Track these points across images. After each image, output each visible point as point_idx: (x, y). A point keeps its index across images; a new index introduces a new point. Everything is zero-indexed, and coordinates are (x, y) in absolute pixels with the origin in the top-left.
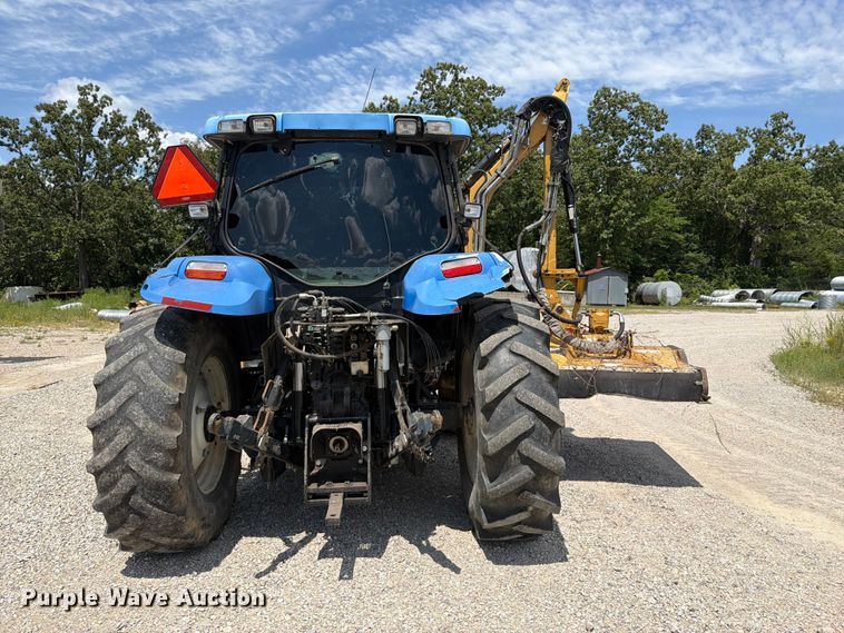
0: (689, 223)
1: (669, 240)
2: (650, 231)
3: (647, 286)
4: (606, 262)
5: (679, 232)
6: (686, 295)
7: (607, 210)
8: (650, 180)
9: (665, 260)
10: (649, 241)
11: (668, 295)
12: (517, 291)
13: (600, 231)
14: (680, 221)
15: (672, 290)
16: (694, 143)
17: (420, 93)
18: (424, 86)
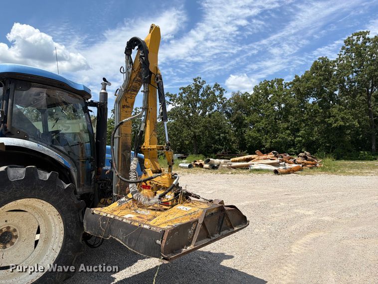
18: (347, 47)
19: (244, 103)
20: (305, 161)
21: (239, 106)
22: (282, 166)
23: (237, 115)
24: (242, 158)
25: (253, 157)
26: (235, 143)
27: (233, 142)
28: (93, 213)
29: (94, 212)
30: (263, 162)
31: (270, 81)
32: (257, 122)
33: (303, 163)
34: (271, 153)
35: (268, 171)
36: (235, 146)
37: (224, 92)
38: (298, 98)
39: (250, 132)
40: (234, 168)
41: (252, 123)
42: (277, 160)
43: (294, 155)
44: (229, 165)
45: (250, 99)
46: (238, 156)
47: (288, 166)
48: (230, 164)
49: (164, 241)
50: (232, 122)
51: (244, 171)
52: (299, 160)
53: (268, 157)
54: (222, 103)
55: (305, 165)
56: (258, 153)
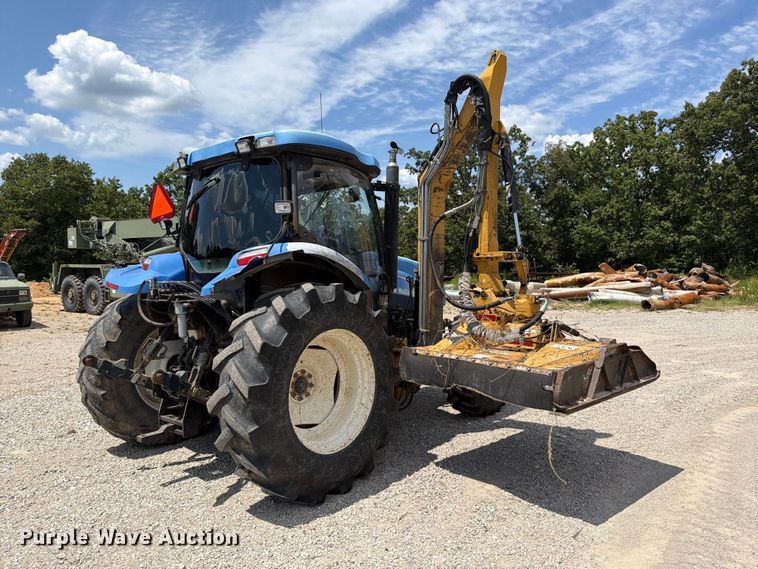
19: (571, 165)
20: (704, 284)
21: (562, 171)
22: (656, 293)
23: (556, 190)
24: (569, 278)
25: (593, 277)
26: (551, 250)
27: (546, 248)
28: (416, 354)
29: (417, 351)
30: (616, 287)
31: (628, 117)
32: (598, 204)
33: (699, 287)
34: (632, 268)
35: (627, 304)
36: (549, 256)
37: (529, 143)
38: (689, 153)
39: (584, 228)
40: (556, 298)
41: (588, 207)
42: (645, 283)
43: (679, 272)
44: (545, 294)
45: (585, 156)
46: (556, 276)
47: (668, 294)
48: (547, 291)
49: (558, 387)
50: (544, 206)
51: (578, 305)
52: (691, 281)
53: (625, 277)
54: (525, 168)
55: (704, 291)
56: (603, 269)
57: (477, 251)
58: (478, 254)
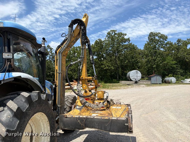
0: (177, 62)
1: (172, 67)
2: (167, 65)
3: (167, 79)
4: (156, 73)
5: (174, 65)
6: (177, 80)
7: (155, 60)
8: (166, 53)
9: (171, 72)
10: (167, 68)
11: (172, 81)
12: (132, 81)
13: (153, 65)
14: (174, 62)
15: (173, 79)
16: (176, 43)
17: (107, 37)
18: (108, 36)
34: (80, 81)
37: (53, 50)
43: (89, 82)
52: (93, 84)
54: (52, 56)
57: (82, 77)
58: (82, 78)
